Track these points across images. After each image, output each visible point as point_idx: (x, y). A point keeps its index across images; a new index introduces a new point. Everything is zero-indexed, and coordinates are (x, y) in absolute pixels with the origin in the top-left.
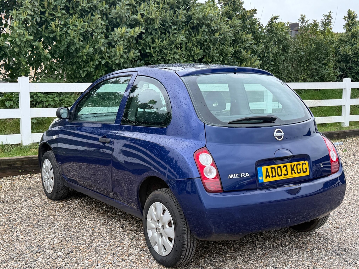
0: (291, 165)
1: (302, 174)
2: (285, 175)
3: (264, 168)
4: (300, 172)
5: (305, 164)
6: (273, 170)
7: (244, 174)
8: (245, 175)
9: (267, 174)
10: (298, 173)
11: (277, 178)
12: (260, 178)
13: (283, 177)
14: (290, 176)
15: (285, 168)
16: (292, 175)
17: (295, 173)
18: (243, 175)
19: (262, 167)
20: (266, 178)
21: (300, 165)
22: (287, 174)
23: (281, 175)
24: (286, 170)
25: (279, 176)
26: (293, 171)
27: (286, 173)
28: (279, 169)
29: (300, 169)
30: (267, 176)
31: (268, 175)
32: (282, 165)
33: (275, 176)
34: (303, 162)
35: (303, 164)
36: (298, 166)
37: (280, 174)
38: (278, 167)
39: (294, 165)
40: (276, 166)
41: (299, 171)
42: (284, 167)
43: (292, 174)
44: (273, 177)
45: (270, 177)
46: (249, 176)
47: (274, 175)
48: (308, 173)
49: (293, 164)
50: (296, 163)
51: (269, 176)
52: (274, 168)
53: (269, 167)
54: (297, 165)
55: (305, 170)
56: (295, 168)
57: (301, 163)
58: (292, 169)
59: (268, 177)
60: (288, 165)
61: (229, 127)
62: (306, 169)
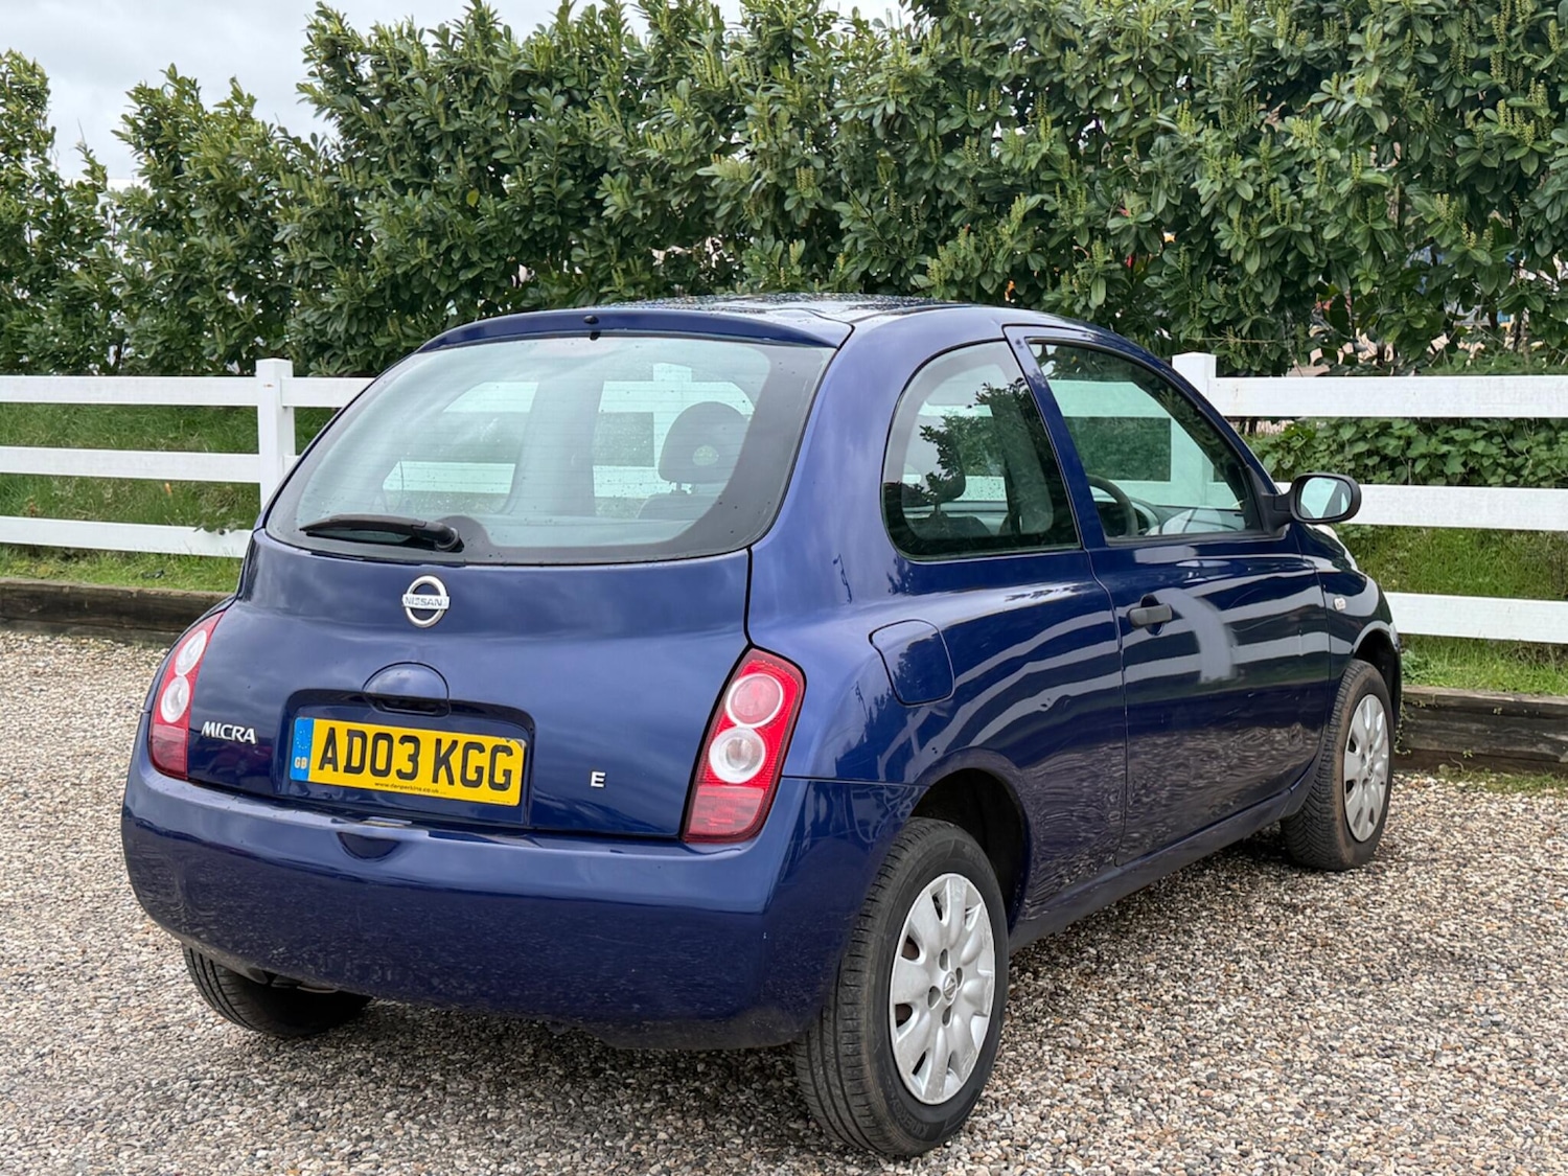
0: (439, 742)
1: (484, 795)
2: (400, 774)
3: (321, 727)
4: (477, 784)
5: (508, 751)
6: (357, 741)
7: (242, 730)
8: (243, 735)
9: (330, 755)
10: (465, 782)
11: (366, 781)
12: (299, 763)
13: (391, 783)
14: (423, 785)
15: (410, 747)
17: (451, 782)
18: (239, 735)
19: (316, 721)
20: (322, 768)
21: (481, 748)
22: (412, 776)
23: (385, 773)
25: (375, 772)
26: (443, 771)
27: (408, 768)
28: (383, 745)
29: (479, 770)
30: (325, 760)
31: (328, 760)
32: (397, 732)
33: (360, 770)
34: (502, 741)
35: (496, 750)
36: (473, 753)
37: (381, 765)
38: (379, 736)
39: (455, 743)
40: (371, 730)
41: (472, 775)
42: (405, 739)
43: (435, 780)
44: (349, 769)
45: (336, 769)
46: (254, 742)
47: (356, 763)
48: (511, 797)
49: (447, 737)
50: (463, 738)
51: (334, 761)
53: (342, 728)
54: (469, 746)
55: (499, 779)
56: (456, 760)
57: (489, 742)
58: (442, 761)
59: (329, 767)
60: (428, 737)
62: (507, 773)
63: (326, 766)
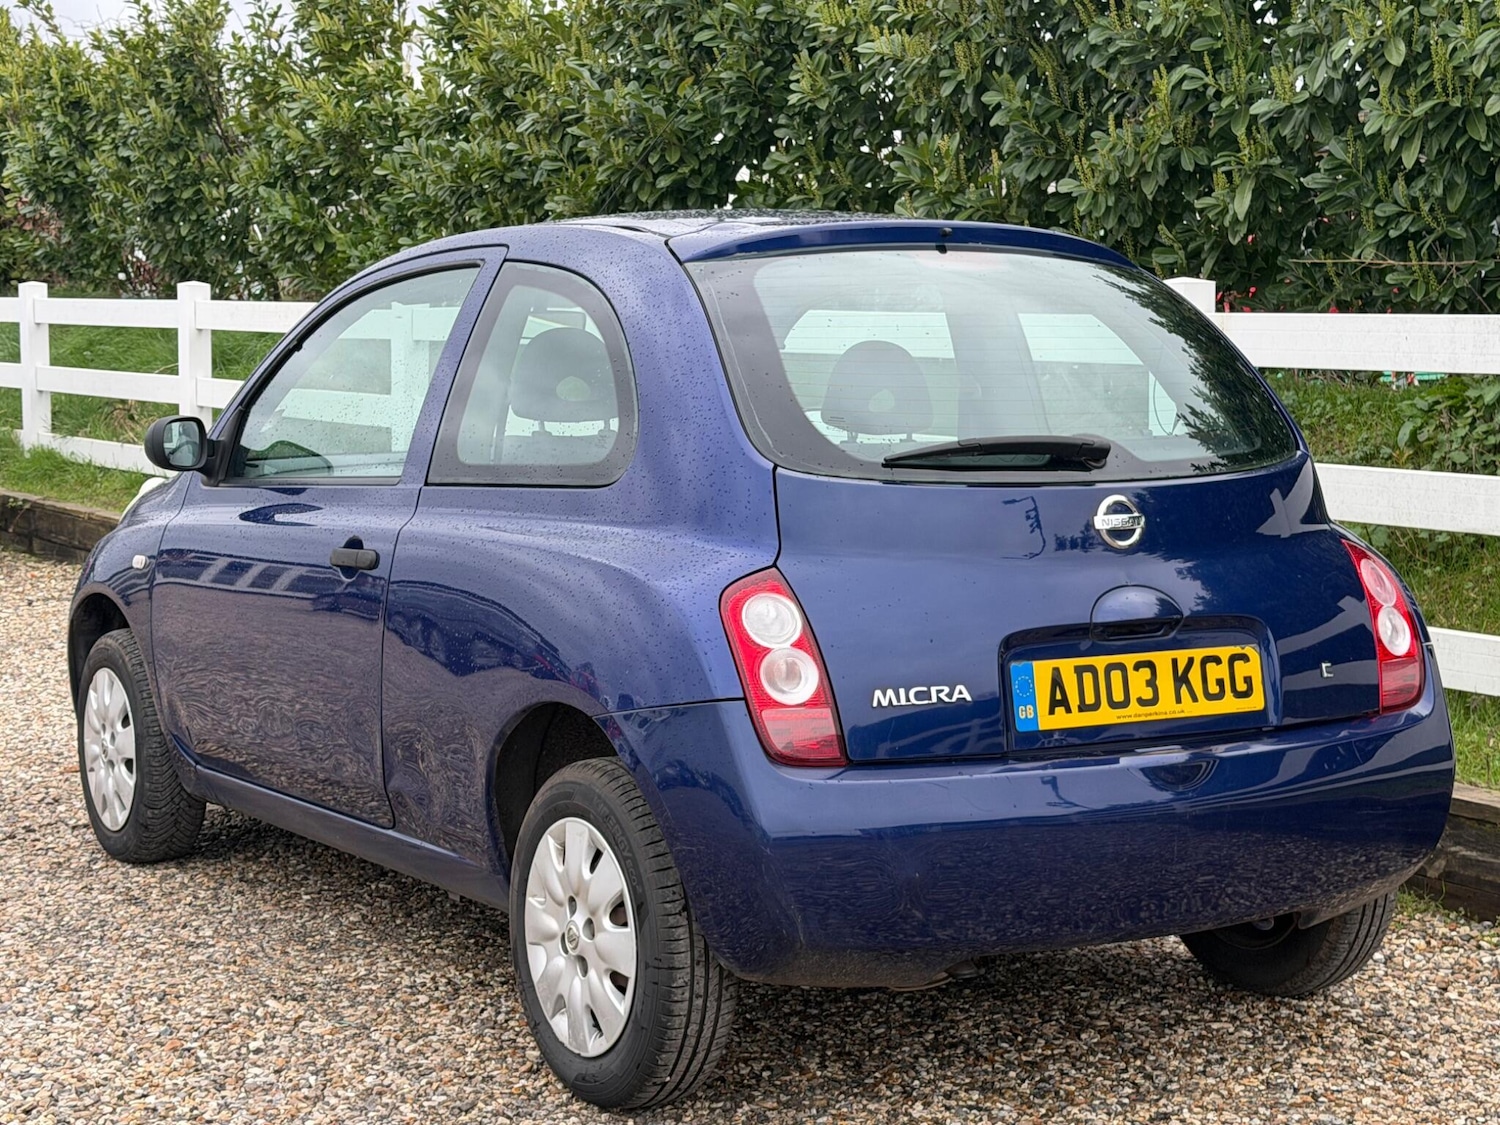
0: (1175, 662)
1: (1230, 705)
2: (1142, 702)
3: (1042, 669)
4: (1220, 696)
5: (1244, 658)
6: (1088, 677)
7: (947, 690)
8: (950, 695)
9: (1059, 696)
10: (1209, 697)
11: (1105, 716)
12: (1023, 713)
13: (1134, 713)
14: (1169, 708)
15: (1146, 673)
16: (1179, 707)
17: (1195, 699)
18: (942, 695)
19: (1035, 664)
20: (1052, 712)
21: (1217, 660)
22: (1154, 701)
23: (1125, 704)
24: (1152, 683)
25: (1113, 705)
26: (1184, 690)
27: (1148, 694)
28: (1116, 675)
29: (1220, 682)
30: (1054, 704)
31: (1059, 702)
32: (1129, 659)
33: (1096, 706)
34: (1237, 650)
35: (1233, 659)
36: (1210, 667)
37: (1118, 696)
38: (1110, 668)
39: (1191, 661)
40: (1100, 662)
41: (1214, 689)
42: (1138, 666)
43: (1179, 700)
44: (1083, 707)
45: (1068, 710)
46: (969, 698)
47: (1090, 699)
48: (1256, 702)
49: (1182, 656)
50: (1199, 654)
51: (1064, 703)
52: (1092, 669)
53: (1067, 666)
54: (1205, 661)
55: (1241, 687)
56: (1195, 676)
57: (1224, 652)
58: (1181, 680)
59: (1060, 710)
60: (1162, 659)
61: (886, 482)
62: (1248, 680)
63: (1057, 709)
